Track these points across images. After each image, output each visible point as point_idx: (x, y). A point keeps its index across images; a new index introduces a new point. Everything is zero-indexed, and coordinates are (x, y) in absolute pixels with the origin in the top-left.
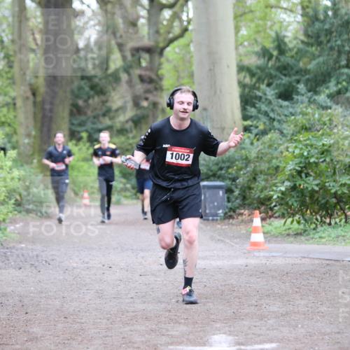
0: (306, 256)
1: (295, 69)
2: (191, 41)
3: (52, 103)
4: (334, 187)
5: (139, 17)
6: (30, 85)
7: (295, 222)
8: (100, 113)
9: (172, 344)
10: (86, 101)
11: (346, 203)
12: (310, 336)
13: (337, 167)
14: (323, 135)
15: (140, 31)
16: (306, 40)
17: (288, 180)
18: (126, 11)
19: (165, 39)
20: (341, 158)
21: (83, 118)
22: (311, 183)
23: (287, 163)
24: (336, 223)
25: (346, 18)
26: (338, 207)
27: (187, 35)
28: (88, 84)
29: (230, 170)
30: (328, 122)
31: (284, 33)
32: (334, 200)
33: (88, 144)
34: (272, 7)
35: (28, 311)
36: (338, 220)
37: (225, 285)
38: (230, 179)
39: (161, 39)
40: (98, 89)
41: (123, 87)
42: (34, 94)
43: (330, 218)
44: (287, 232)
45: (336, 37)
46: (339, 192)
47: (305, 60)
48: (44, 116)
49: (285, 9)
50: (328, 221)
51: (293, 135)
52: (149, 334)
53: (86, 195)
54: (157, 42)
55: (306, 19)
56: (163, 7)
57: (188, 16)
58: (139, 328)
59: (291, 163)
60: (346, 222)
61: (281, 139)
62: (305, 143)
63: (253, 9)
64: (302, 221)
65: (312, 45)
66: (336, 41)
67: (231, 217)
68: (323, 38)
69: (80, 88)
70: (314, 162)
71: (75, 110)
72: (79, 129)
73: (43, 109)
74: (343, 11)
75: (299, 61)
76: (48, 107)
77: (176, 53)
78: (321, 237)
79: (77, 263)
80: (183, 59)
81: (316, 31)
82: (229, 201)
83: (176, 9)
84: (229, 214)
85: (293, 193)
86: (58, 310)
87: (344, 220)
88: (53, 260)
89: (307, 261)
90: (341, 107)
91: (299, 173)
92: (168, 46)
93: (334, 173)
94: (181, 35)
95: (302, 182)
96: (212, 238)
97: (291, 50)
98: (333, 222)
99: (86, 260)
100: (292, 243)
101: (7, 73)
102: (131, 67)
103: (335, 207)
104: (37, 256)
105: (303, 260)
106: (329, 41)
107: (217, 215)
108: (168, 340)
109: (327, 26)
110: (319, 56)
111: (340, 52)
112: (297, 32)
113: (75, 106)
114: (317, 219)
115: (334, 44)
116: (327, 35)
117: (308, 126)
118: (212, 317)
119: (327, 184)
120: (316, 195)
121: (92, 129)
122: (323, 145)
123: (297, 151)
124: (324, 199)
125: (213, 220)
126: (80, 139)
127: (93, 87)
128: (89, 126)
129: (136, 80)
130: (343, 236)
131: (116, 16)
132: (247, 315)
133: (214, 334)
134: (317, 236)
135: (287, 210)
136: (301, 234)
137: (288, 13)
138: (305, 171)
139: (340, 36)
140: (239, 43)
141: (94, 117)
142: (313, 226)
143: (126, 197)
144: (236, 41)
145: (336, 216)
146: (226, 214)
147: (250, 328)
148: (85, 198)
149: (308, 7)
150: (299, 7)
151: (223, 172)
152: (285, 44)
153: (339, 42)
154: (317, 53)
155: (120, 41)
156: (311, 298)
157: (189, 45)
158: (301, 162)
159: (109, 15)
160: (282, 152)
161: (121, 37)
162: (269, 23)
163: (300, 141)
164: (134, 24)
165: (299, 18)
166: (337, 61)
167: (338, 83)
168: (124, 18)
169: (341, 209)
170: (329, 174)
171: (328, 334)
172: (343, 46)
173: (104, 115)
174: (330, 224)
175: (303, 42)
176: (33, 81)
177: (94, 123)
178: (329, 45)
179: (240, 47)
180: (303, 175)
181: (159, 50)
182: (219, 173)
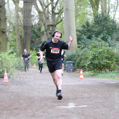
0: (95, 81)
1: (92, 31)
2: (63, 23)
3: (25, 40)
4: (102, 63)
5: (49, 17)
6: (20, 35)
7: (92, 72)
8: (39, 42)
9: (58, 105)
10: (35, 39)
11: (106, 67)
12: (96, 103)
13: (103, 57)
14: (99, 49)
15: (50, 20)
16: (95, 23)
17: (90, 61)
18: (46, 15)
19: (56, 23)
20: (104, 55)
21: (34, 44)
22: (96, 62)
23: (90, 56)
24: (103, 73)
25: (105, 17)
26: (104, 68)
27: (62, 22)
28: (35, 35)
29: (74, 58)
30: (101, 45)
31: (89, 21)
32: (102, 66)
33: (35, 51)
34: (85, 14)
35: (19, 96)
36: (103, 72)
37: (73, 90)
38: (74, 60)
39: (55, 23)
40: (38, 36)
41: (45, 36)
42: (21, 38)
43: (101, 71)
44: (90, 75)
45: (103, 22)
46: (104, 64)
47: (94, 28)
48: (23, 44)
49: (89, 14)
50: (101, 72)
51: (91, 48)
52: (52, 103)
53: (35, 65)
54: (54, 23)
55: (95, 17)
56: (56, 14)
57: (63, 16)
58: (49, 101)
59: (91, 56)
60: (106, 72)
61: (88, 50)
62: (94, 51)
63: (80, 14)
64: (94, 72)
65: (96, 24)
66: (103, 23)
67: (74, 71)
68: (99, 22)
69: (33, 36)
70: (97, 56)
71: (32, 42)
72: (33, 47)
73: (23, 42)
74: (105, 15)
75: (93, 29)
76: (24, 41)
77: (59, 26)
78: (99, 76)
79: (32, 83)
80: (61, 28)
81: (97, 21)
82: (74, 67)
83: (59, 14)
84: (74, 70)
85: (91, 64)
86: (27, 96)
87: (105, 72)
88: (26, 83)
89: (95, 83)
90: (104, 41)
91: (93, 59)
92: (57, 24)
93: (102, 59)
94: (61, 21)
95: (94, 62)
96: (69, 77)
97: (91, 25)
98: (102, 72)
99: (35, 83)
100: (91, 78)
101: (13, 32)
102: (47, 30)
103: (103, 68)
104: (22, 82)
105: (94, 83)
106: (101, 23)
107: (70, 70)
108: (57, 105)
109: (100, 19)
110: (98, 27)
111: (104, 26)
112: (92, 20)
113: (32, 41)
114: (98, 72)
115: (102, 24)
116: (100, 22)
117: (95, 46)
118: (69, 98)
119: (100, 62)
120: (98, 65)
121: (36, 47)
122: (99, 51)
123: (92, 53)
124: (99, 66)
125: (69, 72)
126: (33, 50)
127: (37, 36)
128: (36, 46)
129: (49, 34)
130: (105, 76)
131: (43, 16)
132: (79, 98)
133: (70, 103)
134: (98, 76)
135: (90, 69)
136: (93, 76)
137: (90, 15)
138: (95, 58)
139: (104, 22)
140: (76, 24)
141: (37, 44)
142: (97, 73)
143: (46, 65)
144: (76, 23)
145: (103, 71)
146: (73, 70)
147: (79, 101)
148: (35, 66)
149: (95, 14)
150: (93, 14)
151: (72, 59)
152: (89, 24)
153: (104, 24)
154: (98, 26)
155: (44, 23)
156: (96, 93)
157: (63, 24)
158: (93, 56)
159: (41, 16)
160: (88, 53)
161: (44, 22)
162: (85, 18)
163: (93, 50)
164: (48, 18)
165: (93, 17)
166: (103, 29)
167: (103, 34)
168: (45, 17)
169: (104, 69)
170: (101, 59)
171: (101, 103)
172: (105, 25)
173: (40, 43)
174: (101, 73)
175: (94, 23)
176: (21, 34)
177: (37, 45)
178: (101, 24)
179: (77, 25)
180: (94, 60)
181: (55, 26)
182: (71, 59)
